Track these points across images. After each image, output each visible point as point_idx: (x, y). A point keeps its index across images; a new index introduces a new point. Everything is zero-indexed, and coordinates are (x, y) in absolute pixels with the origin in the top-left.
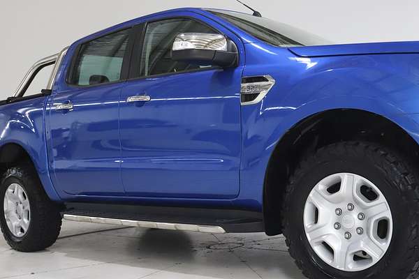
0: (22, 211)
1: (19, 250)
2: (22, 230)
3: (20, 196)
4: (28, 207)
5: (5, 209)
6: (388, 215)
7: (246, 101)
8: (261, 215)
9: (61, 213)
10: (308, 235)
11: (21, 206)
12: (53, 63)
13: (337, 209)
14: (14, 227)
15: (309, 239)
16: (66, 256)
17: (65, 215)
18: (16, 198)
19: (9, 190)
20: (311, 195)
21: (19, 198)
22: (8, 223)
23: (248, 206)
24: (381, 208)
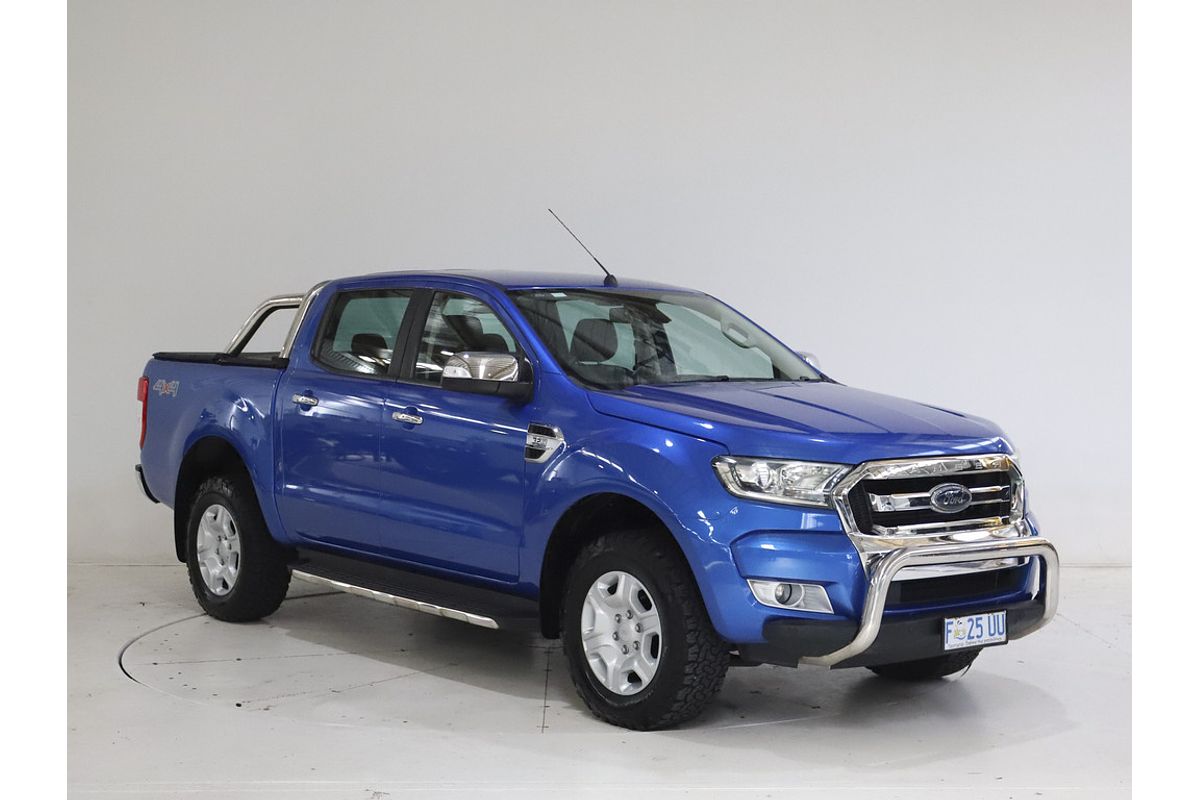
0: (226, 552)
1: (217, 618)
2: (225, 585)
3: (226, 528)
4: (237, 548)
5: (199, 545)
6: (659, 631)
7: (532, 457)
8: (536, 606)
9: (289, 567)
10: (584, 644)
11: (225, 543)
12: (297, 306)
13: (617, 615)
14: (212, 577)
15: (586, 649)
16: (288, 634)
17: (295, 571)
18: (219, 529)
19: (208, 514)
20: (590, 593)
21: (222, 530)
22: (202, 569)
23: (524, 591)
24: (653, 621)
